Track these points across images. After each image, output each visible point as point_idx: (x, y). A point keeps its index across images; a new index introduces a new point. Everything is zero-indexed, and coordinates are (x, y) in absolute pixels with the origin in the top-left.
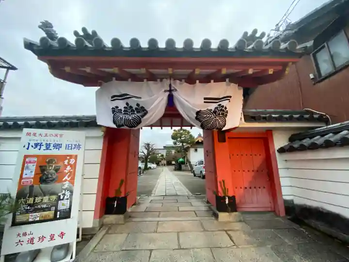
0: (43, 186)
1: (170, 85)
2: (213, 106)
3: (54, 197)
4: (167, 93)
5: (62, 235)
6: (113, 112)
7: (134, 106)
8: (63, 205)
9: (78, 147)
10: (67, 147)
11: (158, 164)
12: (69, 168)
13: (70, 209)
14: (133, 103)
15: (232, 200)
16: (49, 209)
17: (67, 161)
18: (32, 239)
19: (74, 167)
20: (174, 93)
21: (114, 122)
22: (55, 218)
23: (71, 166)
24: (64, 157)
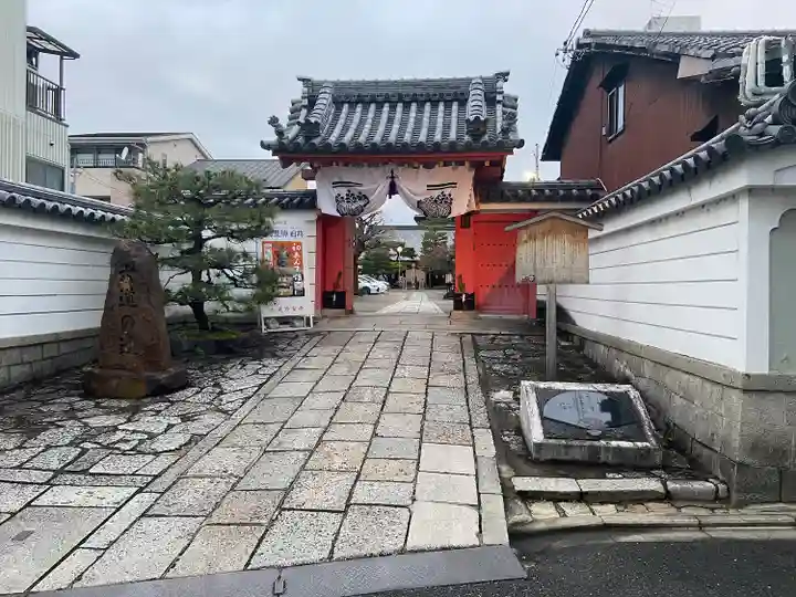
0: (281, 268)
1: (392, 172)
2: (436, 193)
3: (290, 279)
4: (390, 180)
5: (301, 308)
6: (337, 201)
7: (356, 194)
8: (298, 285)
9: (300, 233)
10: (292, 234)
11: (394, 284)
12: (297, 254)
13: (304, 288)
14: (355, 190)
15: (471, 297)
16: (288, 287)
17: (294, 248)
18: (281, 308)
19: (300, 252)
20: (396, 180)
21: (338, 211)
24: (290, 244)
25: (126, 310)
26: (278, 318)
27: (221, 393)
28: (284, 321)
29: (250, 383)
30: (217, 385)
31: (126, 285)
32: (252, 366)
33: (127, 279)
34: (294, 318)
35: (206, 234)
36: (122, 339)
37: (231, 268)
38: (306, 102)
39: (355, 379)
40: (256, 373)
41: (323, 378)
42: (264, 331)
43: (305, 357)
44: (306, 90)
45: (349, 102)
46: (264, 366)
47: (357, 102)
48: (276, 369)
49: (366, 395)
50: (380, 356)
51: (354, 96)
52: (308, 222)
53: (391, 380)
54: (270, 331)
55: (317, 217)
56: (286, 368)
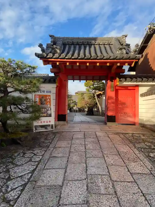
0: (42, 105)
3: (46, 110)
5: (50, 122)
8: (49, 112)
9: (50, 92)
10: (47, 92)
13: (51, 114)
16: (45, 113)
17: (47, 97)
18: (42, 122)
19: (50, 99)
22: (47, 116)
23: (49, 99)
24: (46, 96)
30: (7, 171)
34: (47, 125)
38: (52, 43)
39: (87, 167)
40: (31, 160)
41: (67, 165)
42: (34, 131)
43: (55, 148)
44: (52, 39)
45: (69, 44)
46: (35, 155)
47: (71, 44)
48: (41, 157)
49: (100, 184)
50: (91, 148)
51: (70, 42)
52: (53, 88)
53: (107, 168)
54: (37, 131)
55: (56, 86)
56: (47, 156)
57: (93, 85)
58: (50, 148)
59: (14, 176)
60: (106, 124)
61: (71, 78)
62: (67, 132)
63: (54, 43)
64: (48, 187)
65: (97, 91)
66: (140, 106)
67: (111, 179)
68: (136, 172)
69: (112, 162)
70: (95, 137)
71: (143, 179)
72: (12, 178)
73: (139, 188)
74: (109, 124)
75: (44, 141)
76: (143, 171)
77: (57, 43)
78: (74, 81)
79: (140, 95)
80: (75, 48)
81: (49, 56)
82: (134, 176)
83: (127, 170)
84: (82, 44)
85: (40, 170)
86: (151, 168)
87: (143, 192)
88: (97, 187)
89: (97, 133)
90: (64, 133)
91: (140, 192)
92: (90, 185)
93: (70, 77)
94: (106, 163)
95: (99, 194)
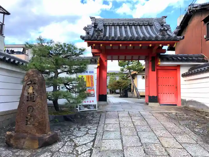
5: (93, 101)
10: (90, 72)
13: (94, 94)
18: (85, 101)
25: (30, 103)
26: (83, 105)
27: (76, 146)
28: (86, 106)
29: (88, 139)
30: (71, 140)
31: (31, 91)
32: (83, 128)
33: (31, 88)
34: (90, 105)
35: (59, 71)
36: (27, 118)
37: (68, 85)
38: (93, 25)
39: (140, 138)
40: (87, 133)
41: (122, 137)
42: (79, 111)
43: (105, 124)
44: (93, 21)
45: (109, 25)
46: (89, 129)
47: (112, 26)
48: (96, 131)
49: (155, 149)
50: (139, 124)
51: (111, 24)
52: (95, 68)
53: (158, 139)
54: (81, 110)
55: (97, 67)
56: (100, 130)
57: (128, 65)
58: (100, 125)
59: (79, 144)
60: (148, 104)
61: (110, 59)
62: (111, 112)
63: (96, 24)
64: (112, 151)
65: (132, 70)
66: (182, 86)
67: (163, 146)
68: (184, 142)
69: (161, 135)
70: (140, 115)
71: (191, 147)
72: (78, 145)
73: (188, 152)
74: (151, 104)
75: (92, 119)
76: (190, 141)
77: (99, 25)
78: (112, 61)
79: (181, 75)
80: (115, 29)
81: (93, 38)
82: (182, 145)
83: (176, 141)
84: (122, 26)
85: (99, 140)
86: (197, 140)
87: (192, 155)
88: (152, 151)
89: (141, 112)
90: (108, 112)
91: (189, 155)
92: (146, 150)
93: (109, 57)
94: (156, 136)
95: (156, 155)
